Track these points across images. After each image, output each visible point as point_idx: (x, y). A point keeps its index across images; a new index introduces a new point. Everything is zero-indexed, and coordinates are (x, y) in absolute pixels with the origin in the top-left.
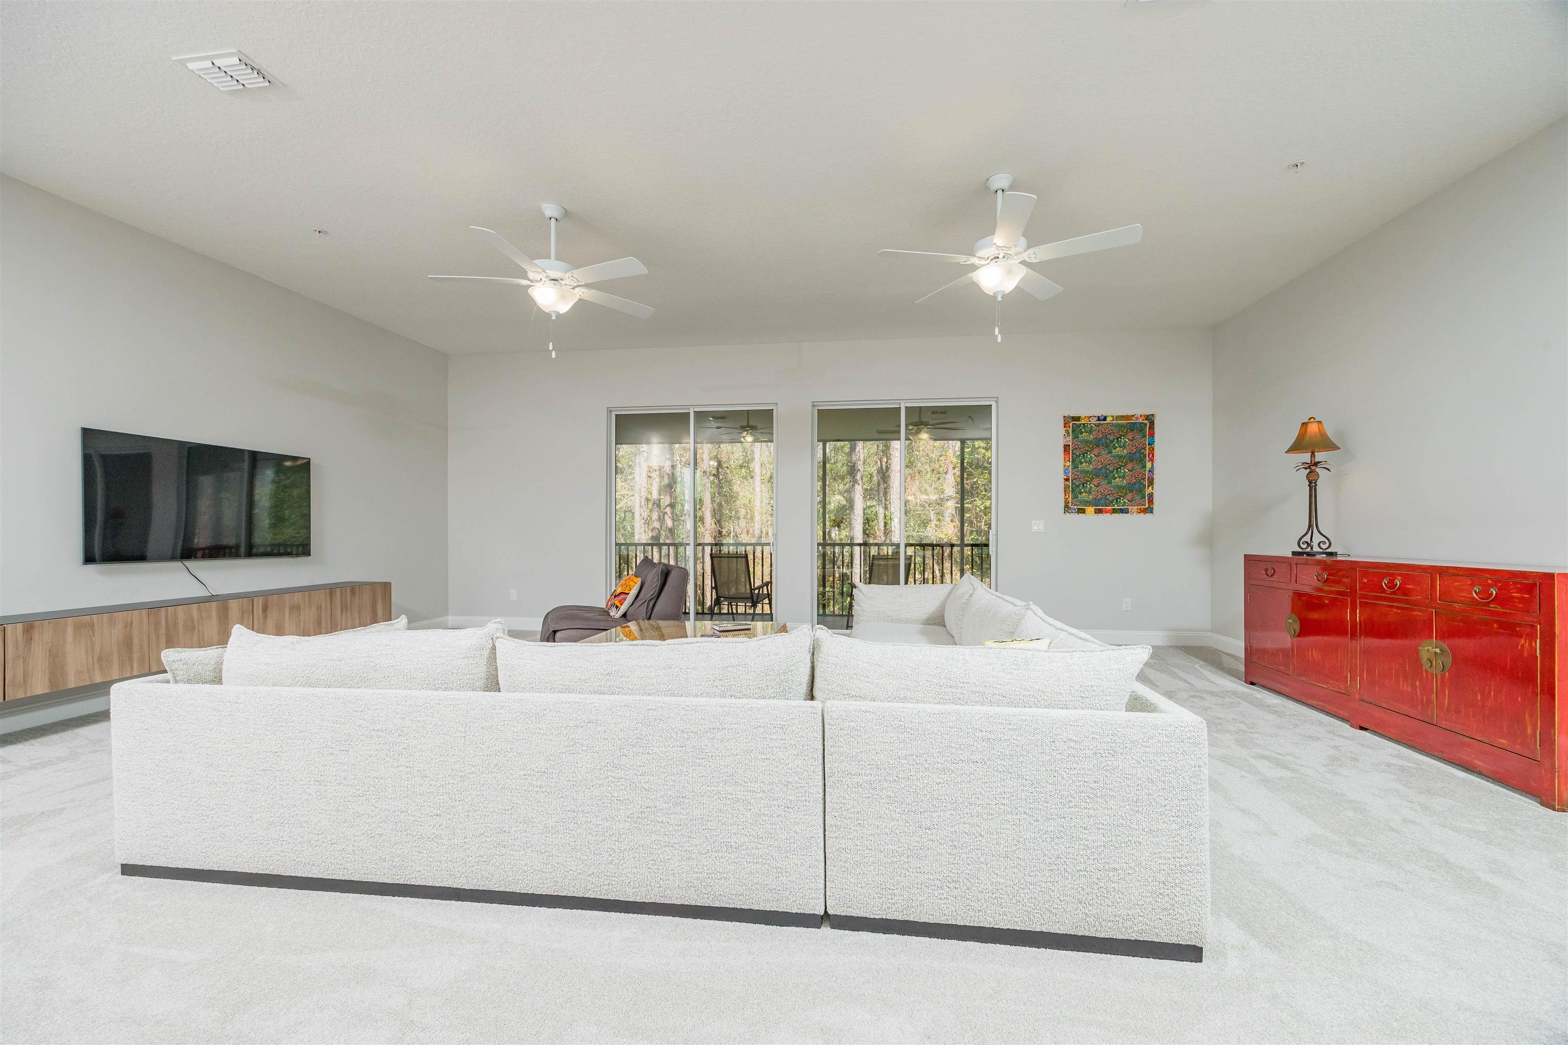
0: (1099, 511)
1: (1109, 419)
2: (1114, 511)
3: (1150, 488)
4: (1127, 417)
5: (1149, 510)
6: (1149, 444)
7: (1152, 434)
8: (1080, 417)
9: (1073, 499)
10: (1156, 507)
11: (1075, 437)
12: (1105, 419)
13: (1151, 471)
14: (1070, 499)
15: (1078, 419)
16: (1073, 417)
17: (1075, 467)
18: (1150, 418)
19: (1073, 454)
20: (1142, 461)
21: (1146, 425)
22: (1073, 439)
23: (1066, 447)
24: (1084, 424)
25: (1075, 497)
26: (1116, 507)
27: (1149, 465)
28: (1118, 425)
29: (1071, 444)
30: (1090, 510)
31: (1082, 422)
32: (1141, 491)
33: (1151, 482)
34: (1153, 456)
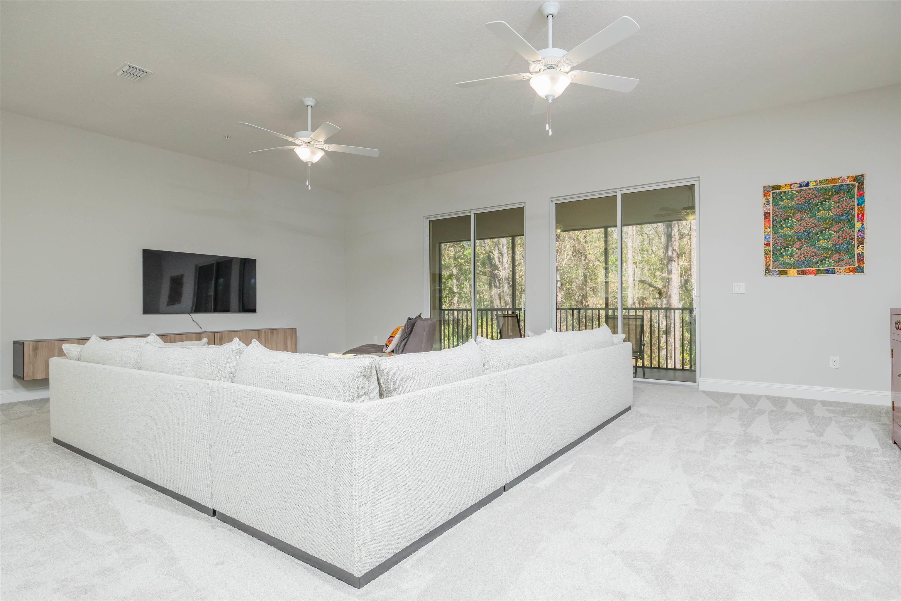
0: (803, 273)
1: (811, 185)
2: (819, 272)
3: (860, 248)
4: (832, 181)
5: (860, 269)
6: (858, 205)
7: (861, 194)
8: (780, 186)
9: (774, 262)
10: (867, 265)
11: (776, 205)
12: (807, 184)
13: (861, 231)
14: (771, 263)
15: (779, 187)
16: (772, 187)
17: (776, 232)
18: (859, 180)
19: (773, 220)
20: (850, 222)
21: (854, 186)
22: (773, 207)
23: (766, 215)
24: (785, 192)
25: (776, 260)
26: (821, 268)
27: (858, 225)
28: (822, 189)
29: (771, 211)
30: (793, 272)
31: (783, 190)
32: (849, 251)
33: (861, 242)
34: (863, 215)
